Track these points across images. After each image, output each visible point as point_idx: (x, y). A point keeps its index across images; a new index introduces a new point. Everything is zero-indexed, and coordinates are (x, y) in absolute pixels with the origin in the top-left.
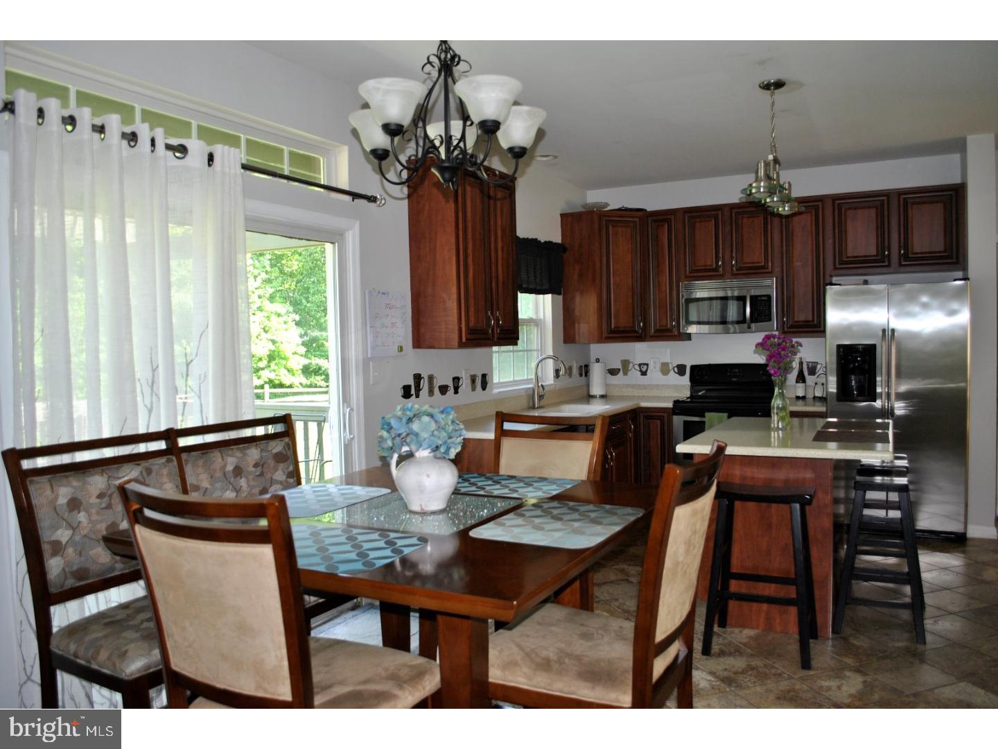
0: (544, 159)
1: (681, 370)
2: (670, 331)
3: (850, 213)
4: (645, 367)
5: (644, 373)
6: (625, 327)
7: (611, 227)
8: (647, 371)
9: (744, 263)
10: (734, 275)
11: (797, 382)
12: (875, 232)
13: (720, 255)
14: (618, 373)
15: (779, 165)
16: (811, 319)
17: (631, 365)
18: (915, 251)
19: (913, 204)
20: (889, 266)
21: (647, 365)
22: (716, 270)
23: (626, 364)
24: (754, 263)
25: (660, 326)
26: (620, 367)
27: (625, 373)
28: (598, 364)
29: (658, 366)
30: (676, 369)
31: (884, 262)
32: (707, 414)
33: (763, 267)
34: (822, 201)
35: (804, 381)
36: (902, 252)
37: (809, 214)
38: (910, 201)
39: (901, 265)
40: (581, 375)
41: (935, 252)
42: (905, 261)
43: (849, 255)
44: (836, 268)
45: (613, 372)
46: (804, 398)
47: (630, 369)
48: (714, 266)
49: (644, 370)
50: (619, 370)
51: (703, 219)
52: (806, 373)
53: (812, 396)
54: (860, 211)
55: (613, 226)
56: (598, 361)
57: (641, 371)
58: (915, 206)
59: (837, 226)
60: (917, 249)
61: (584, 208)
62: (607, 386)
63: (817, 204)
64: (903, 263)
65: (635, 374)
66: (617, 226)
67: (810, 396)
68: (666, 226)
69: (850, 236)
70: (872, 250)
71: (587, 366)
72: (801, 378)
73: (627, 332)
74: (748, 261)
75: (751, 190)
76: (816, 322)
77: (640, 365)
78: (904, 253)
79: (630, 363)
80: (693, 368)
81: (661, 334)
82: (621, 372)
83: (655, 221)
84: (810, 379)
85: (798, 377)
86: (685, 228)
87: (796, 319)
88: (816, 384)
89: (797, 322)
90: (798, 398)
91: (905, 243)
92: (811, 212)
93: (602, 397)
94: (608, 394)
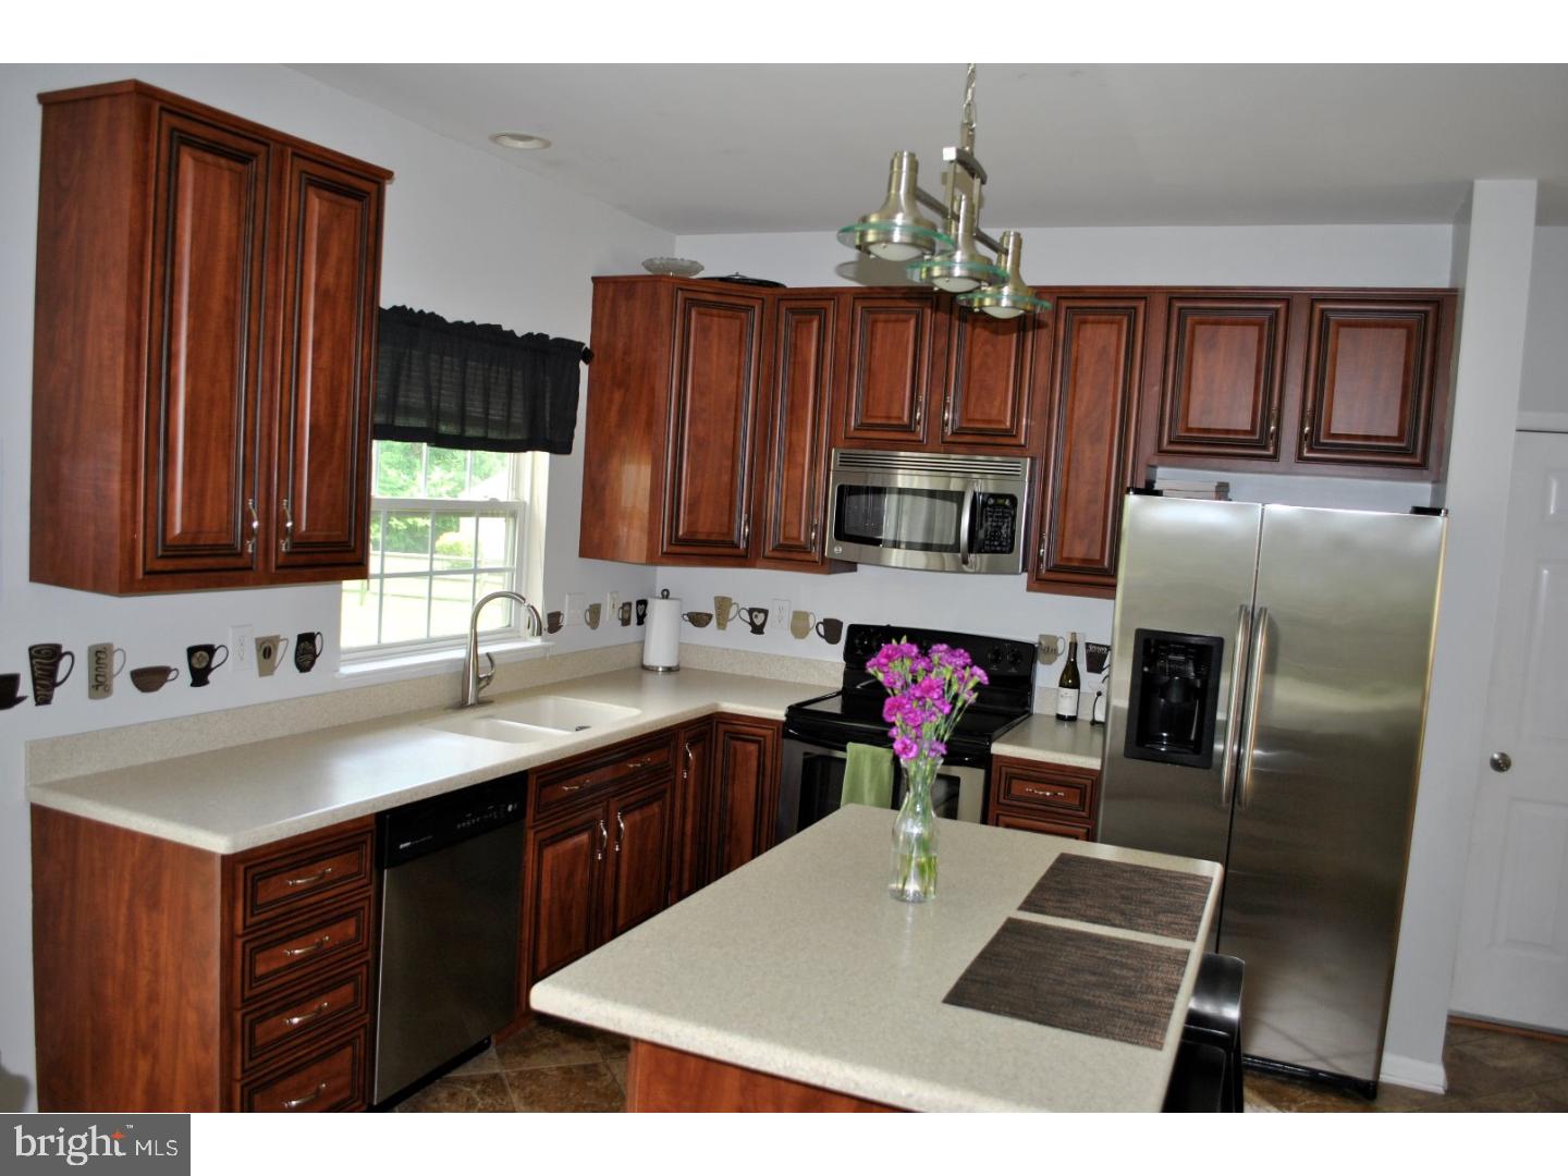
0: (520, 144)
1: (831, 630)
2: (804, 549)
3: (1203, 332)
4: (762, 616)
5: (758, 629)
6: (710, 534)
7: (693, 314)
8: (763, 624)
9: (969, 420)
10: (948, 446)
11: (1062, 685)
12: (1253, 381)
13: (922, 399)
14: (707, 624)
15: (983, 182)
16: (1098, 557)
17: (733, 611)
18: (1332, 432)
19: (1342, 324)
20: (1274, 457)
21: (766, 612)
22: (908, 429)
23: (723, 604)
24: (989, 422)
25: (786, 538)
26: (712, 611)
27: (722, 625)
28: (665, 601)
29: (788, 617)
30: (821, 628)
31: (1265, 448)
32: (850, 746)
33: (1007, 433)
34: (1145, 298)
35: (1076, 685)
36: (1307, 429)
37: (1115, 327)
38: (1333, 317)
39: (1300, 458)
40: (626, 622)
41: (1377, 438)
42: (1311, 450)
43: (1191, 425)
44: (1161, 451)
45: (699, 620)
46: (1073, 719)
47: (731, 616)
48: (906, 419)
49: (758, 621)
50: (710, 616)
51: (893, 317)
52: (1082, 666)
53: (1090, 718)
54: (1224, 329)
55: (699, 313)
56: (666, 595)
57: (752, 623)
58: (1343, 331)
59: (1172, 358)
60: (1338, 427)
61: (648, 268)
62: (682, 648)
63: (1133, 304)
64: (1306, 454)
65: (739, 627)
66: (712, 315)
67: (1085, 716)
68: (815, 325)
69: (1198, 384)
70: (1242, 420)
71: (643, 603)
72: (1070, 679)
73: (715, 544)
74: (977, 416)
75: (863, 235)
76: (1106, 564)
77: (751, 611)
78: (1311, 431)
79: (731, 605)
80: (853, 628)
81: (787, 555)
82: (714, 622)
83: (793, 311)
84: (1089, 681)
85: (1065, 671)
86: (853, 332)
87: (1065, 555)
88: (1099, 694)
89: (1069, 559)
90: (1060, 718)
91: (1315, 414)
92: (1120, 323)
93: (669, 670)
94: (682, 665)
